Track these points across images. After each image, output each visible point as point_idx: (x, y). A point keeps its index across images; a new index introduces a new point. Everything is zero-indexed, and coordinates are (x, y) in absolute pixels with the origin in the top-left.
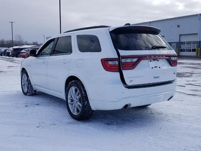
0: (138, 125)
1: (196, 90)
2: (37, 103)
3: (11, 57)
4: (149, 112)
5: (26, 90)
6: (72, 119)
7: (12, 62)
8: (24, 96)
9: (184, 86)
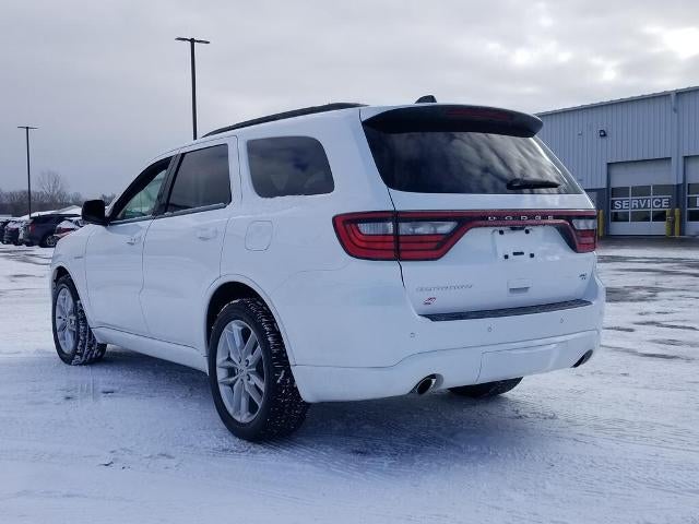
0: (470, 454)
1: (672, 342)
2: (110, 388)
3: (24, 247)
4: (508, 411)
5: (68, 346)
6: (231, 437)
7: (25, 261)
8: (64, 366)
9: (631, 330)
